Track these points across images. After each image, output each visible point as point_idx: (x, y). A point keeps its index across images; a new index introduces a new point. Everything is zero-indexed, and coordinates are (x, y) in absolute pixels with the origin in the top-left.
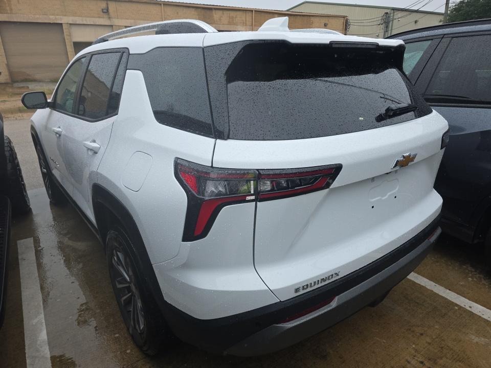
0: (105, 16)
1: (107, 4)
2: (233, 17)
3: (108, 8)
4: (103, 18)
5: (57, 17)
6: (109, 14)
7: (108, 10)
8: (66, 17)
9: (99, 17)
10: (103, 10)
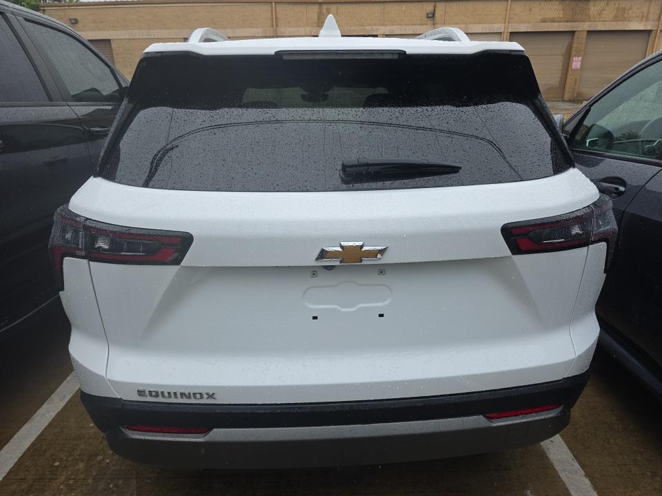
0: (430, 22)
1: (435, 6)
2: (624, 9)
3: (434, 11)
4: (426, 24)
5: (374, 27)
6: (433, 20)
7: (434, 15)
8: (384, 27)
9: (421, 24)
10: (428, 14)
